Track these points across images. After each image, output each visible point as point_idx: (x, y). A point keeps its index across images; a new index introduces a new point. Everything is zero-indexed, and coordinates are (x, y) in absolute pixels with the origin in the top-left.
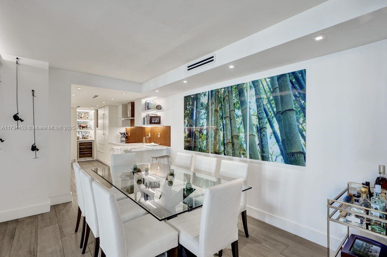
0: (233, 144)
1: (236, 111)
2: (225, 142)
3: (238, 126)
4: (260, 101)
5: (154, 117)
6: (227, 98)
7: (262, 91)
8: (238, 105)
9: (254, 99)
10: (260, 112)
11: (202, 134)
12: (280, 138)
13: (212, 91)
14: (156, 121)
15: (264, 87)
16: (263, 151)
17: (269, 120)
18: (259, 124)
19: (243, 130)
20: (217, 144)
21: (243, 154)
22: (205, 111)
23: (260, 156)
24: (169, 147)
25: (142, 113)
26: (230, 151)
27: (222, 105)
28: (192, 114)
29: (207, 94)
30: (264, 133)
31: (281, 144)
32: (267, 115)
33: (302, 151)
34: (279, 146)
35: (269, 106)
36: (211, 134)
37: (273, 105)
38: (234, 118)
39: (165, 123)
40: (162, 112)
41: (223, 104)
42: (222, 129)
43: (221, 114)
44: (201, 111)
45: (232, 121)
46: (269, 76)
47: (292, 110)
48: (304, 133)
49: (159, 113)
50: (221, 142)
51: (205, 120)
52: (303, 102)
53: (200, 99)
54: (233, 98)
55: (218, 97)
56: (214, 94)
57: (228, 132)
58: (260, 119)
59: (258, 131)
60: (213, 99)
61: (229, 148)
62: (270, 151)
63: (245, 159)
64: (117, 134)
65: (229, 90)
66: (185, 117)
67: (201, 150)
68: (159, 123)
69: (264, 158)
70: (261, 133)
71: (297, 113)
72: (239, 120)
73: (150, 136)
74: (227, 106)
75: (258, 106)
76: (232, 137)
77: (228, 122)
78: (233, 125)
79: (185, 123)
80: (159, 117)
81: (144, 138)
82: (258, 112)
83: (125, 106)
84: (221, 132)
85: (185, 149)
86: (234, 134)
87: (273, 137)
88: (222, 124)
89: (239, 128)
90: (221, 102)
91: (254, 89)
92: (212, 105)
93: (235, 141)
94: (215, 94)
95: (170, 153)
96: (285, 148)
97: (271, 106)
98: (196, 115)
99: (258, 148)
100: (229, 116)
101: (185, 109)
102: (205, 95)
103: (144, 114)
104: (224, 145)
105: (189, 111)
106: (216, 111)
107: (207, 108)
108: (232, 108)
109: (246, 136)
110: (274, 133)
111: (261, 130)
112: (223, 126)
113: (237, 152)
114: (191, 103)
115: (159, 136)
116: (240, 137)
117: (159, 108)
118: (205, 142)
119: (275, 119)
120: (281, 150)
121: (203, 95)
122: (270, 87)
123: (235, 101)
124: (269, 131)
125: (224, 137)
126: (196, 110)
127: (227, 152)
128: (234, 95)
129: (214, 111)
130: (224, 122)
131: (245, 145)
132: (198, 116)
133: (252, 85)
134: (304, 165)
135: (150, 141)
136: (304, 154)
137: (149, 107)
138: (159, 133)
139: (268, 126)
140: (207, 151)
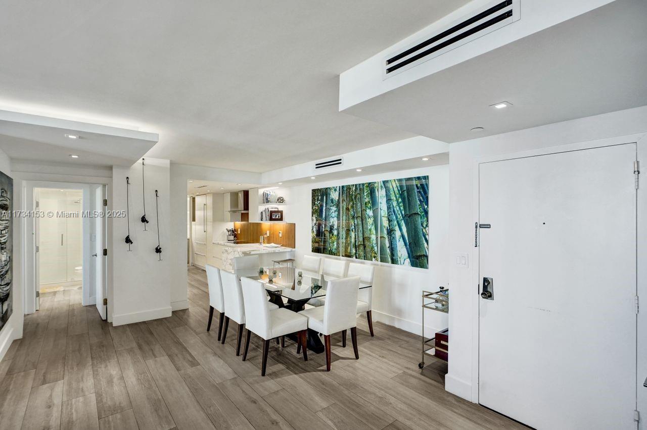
0: (365, 247)
1: (368, 211)
2: (357, 244)
3: (369, 228)
4: (390, 203)
5: (275, 212)
6: (358, 196)
7: (392, 192)
8: (369, 205)
9: (385, 199)
10: (390, 213)
11: (333, 235)
12: (408, 241)
13: (343, 187)
14: (277, 216)
15: (393, 189)
16: (392, 255)
17: (398, 222)
18: (389, 226)
19: (374, 232)
20: (348, 246)
21: (374, 257)
22: (335, 209)
23: (390, 259)
24: (294, 249)
25: (259, 207)
26: (362, 253)
27: (353, 202)
28: (321, 211)
29: (338, 189)
30: (393, 235)
31: (408, 247)
32: (397, 218)
33: (425, 254)
34: (407, 249)
35: (398, 209)
36: (342, 235)
37: (402, 208)
38: (366, 218)
39: (287, 219)
40: (285, 206)
41: (355, 202)
42: (354, 230)
43: (352, 212)
44: (331, 208)
45: (364, 221)
46: (398, 178)
47: (418, 214)
48: (427, 237)
49: (280, 207)
50: (352, 245)
51: (336, 219)
52: (426, 207)
53: (330, 194)
54: (365, 197)
55: (350, 194)
56: (345, 190)
57: (360, 233)
58: (390, 221)
59: (388, 234)
60: (345, 195)
61: (360, 251)
62: (399, 255)
63: (376, 262)
64: (223, 232)
65: (359, 188)
66: (313, 213)
67: (331, 253)
68: (281, 219)
69: (394, 261)
70: (391, 235)
71: (421, 217)
72: (370, 221)
73: (268, 235)
74: (359, 204)
75: (389, 208)
76: (363, 239)
77: (360, 222)
78: (365, 226)
79: (312, 220)
80: (281, 212)
81: (261, 238)
82: (388, 213)
83: (234, 195)
84: (352, 233)
85: (312, 251)
86: (366, 235)
87: (401, 239)
88: (353, 224)
89: (370, 230)
90: (353, 200)
91: (384, 189)
92: (343, 202)
93: (367, 243)
94: (347, 190)
95: (294, 257)
96: (411, 251)
97: (400, 208)
98: (326, 213)
99: (388, 251)
100: (360, 215)
101: (313, 204)
102: (335, 190)
103: (262, 208)
104: (356, 248)
105: (318, 207)
106: (348, 209)
107: (338, 206)
108: (364, 208)
109: (377, 238)
110: (403, 236)
111: (390, 232)
112: (355, 227)
113: (369, 256)
114: (320, 198)
115: (280, 235)
116: (371, 239)
117: (281, 200)
118: (335, 243)
119: (403, 221)
120: (408, 253)
121: (333, 190)
122: (399, 189)
123: (367, 200)
124: (398, 234)
125: (355, 238)
126: (326, 206)
127: (359, 255)
128: (365, 194)
129: (345, 209)
130: (356, 222)
131: (376, 248)
132: (327, 213)
133: (383, 185)
134: (427, 268)
135: (269, 240)
136: (427, 257)
137: (269, 200)
138: (281, 232)
139: (397, 228)
140: (338, 254)
